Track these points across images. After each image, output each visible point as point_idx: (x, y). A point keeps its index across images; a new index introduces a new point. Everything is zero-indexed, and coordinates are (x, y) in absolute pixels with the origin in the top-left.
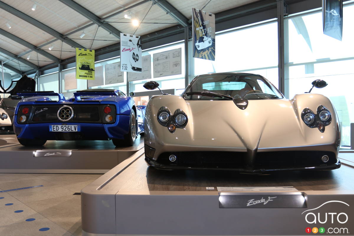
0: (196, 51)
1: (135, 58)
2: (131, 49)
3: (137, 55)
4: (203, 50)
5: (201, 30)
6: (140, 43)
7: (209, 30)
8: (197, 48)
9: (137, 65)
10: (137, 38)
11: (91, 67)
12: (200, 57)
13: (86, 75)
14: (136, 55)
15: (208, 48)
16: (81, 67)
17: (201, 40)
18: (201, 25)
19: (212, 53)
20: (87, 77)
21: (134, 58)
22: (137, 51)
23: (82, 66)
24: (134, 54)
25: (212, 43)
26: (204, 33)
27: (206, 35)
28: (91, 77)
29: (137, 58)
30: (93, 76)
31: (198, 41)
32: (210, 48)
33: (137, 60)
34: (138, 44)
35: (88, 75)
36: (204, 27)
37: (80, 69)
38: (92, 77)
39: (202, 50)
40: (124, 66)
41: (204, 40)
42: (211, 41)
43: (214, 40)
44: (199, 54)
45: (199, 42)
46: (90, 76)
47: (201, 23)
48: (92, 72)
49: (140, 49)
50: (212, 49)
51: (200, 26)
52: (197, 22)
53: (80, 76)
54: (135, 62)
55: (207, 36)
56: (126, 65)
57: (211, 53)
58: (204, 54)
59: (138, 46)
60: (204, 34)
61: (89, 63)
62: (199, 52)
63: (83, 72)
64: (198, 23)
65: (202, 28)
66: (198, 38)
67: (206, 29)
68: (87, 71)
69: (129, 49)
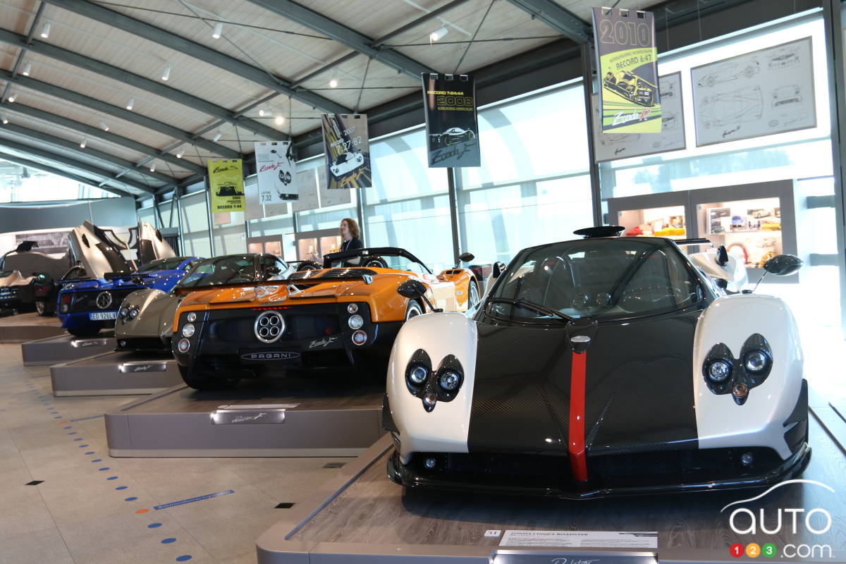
0: (333, 179)
1: (285, 179)
2: (276, 165)
3: (288, 173)
4: (348, 175)
5: (341, 144)
6: (291, 153)
7: (356, 142)
8: (335, 174)
9: (288, 190)
10: (286, 146)
11: (237, 190)
12: (342, 185)
13: (229, 204)
14: (285, 173)
15: (356, 170)
16: (219, 191)
17: (342, 159)
18: (339, 136)
19: (365, 175)
20: (231, 207)
21: (282, 180)
22: (288, 166)
23: (221, 191)
24: (281, 172)
25: (365, 160)
26: (347, 147)
27: (351, 150)
28: (238, 206)
29: (288, 178)
30: (242, 204)
31: (334, 163)
32: (360, 170)
33: (289, 181)
34: (288, 155)
35: (233, 205)
36: (346, 138)
37: (217, 195)
38: (241, 206)
39: (344, 175)
40: (265, 195)
41: (347, 159)
42: (362, 157)
43: (367, 156)
44: (339, 182)
45: (338, 164)
46: (236, 205)
47: (339, 134)
48: (240, 198)
49: (292, 162)
50: (365, 170)
51: (338, 139)
52: (331, 134)
53: (219, 207)
54: (286, 184)
55: (352, 152)
56: (269, 193)
57: (362, 176)
58: (348, 180)
59: (288, 157)
60: (346, 149)
61: (233, 182)
62: (338, 179)
63: (225, 200)
64: (334, 134)
65: (342, 140)
66: (335, 157)
67: (350, 141)
68: (230, 198)
69: (273, 166)
